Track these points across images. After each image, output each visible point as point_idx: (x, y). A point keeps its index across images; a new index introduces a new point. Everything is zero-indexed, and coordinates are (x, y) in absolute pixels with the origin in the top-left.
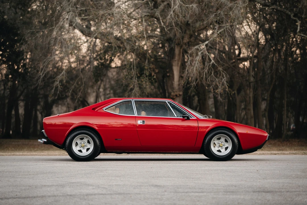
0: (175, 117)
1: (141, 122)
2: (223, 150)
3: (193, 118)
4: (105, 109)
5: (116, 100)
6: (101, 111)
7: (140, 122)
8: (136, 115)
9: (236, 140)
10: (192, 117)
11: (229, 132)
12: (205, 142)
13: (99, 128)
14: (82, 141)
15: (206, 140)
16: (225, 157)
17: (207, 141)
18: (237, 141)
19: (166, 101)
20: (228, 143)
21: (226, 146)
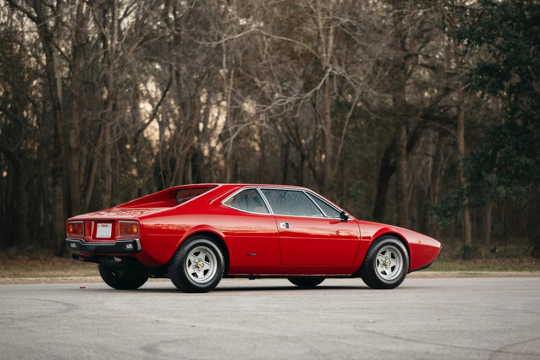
0: (325, 217)
4: (224, 203)
7: (282, 226)
8: (271, 212)
13: (226, 236)
14: (197, 257)
19: (303, 191)
20: (395, 260)
21: (392, 265)
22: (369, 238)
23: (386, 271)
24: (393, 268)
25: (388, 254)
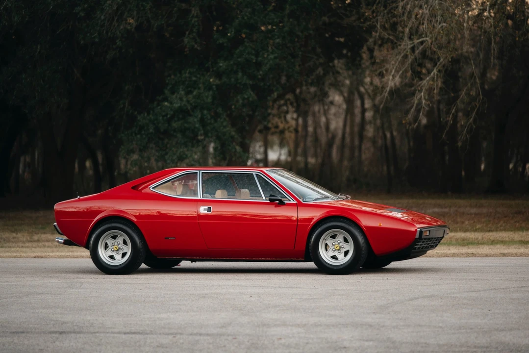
0: (263, 200)
1: (205, 210)
2: (341, 256)
3: (292, 202)
4: (152, 188)
5: (174, 171)
6: (146, 190)
7: (203, 210)
8: (200, 196)
9: (360, 238)
10: (290, 201)
11: (350, 225)
12: (310, 242)
14: (115, 240)
15: (311, 239)
16: (341, 267)
17: (313, 242)
18: (363, 241)
19: (254, 173)
20: (349, 244)
21: (345, 249)
23: (337, 256)
24: (346, 253)
25: (340, 238)
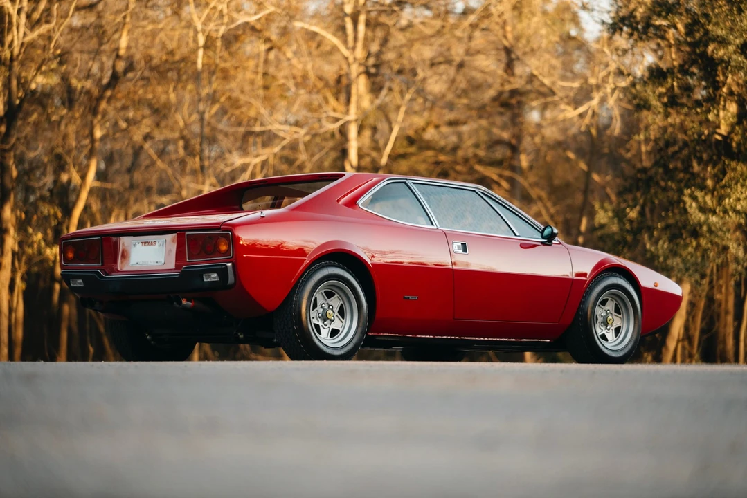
4: (361, 204)
7: (457, 248)
8: (435, 224)
19: (476, 190)
20: (621, 316)
21: (616, 325)
22: (584, 275)
23: (607, 335)
24: (618, 330)
25: (610, 306)
